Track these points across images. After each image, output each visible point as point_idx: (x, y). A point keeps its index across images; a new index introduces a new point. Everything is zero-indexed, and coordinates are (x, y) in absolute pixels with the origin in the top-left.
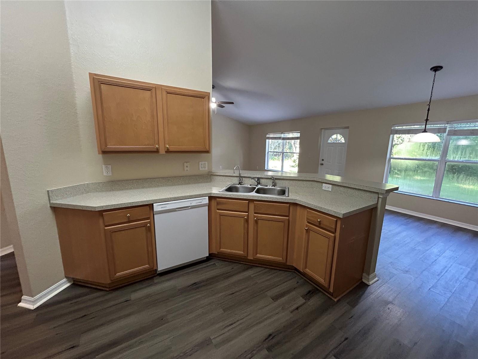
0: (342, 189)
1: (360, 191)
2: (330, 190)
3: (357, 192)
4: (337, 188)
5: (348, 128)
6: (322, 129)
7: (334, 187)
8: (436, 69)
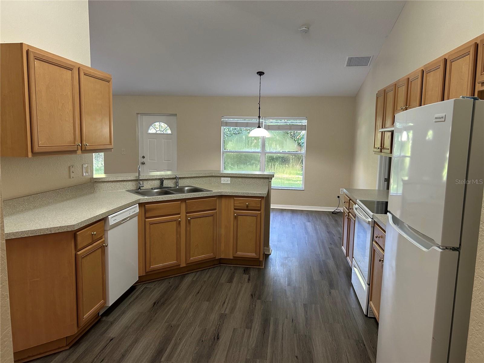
0: (240, 179)
1: (255, 179)
2: (229, 182)
3: (253, 180)
4: (235, 179)
5: (175, 115)
6: (138, 114)
7: (233, 179)
8: (261, 74)
